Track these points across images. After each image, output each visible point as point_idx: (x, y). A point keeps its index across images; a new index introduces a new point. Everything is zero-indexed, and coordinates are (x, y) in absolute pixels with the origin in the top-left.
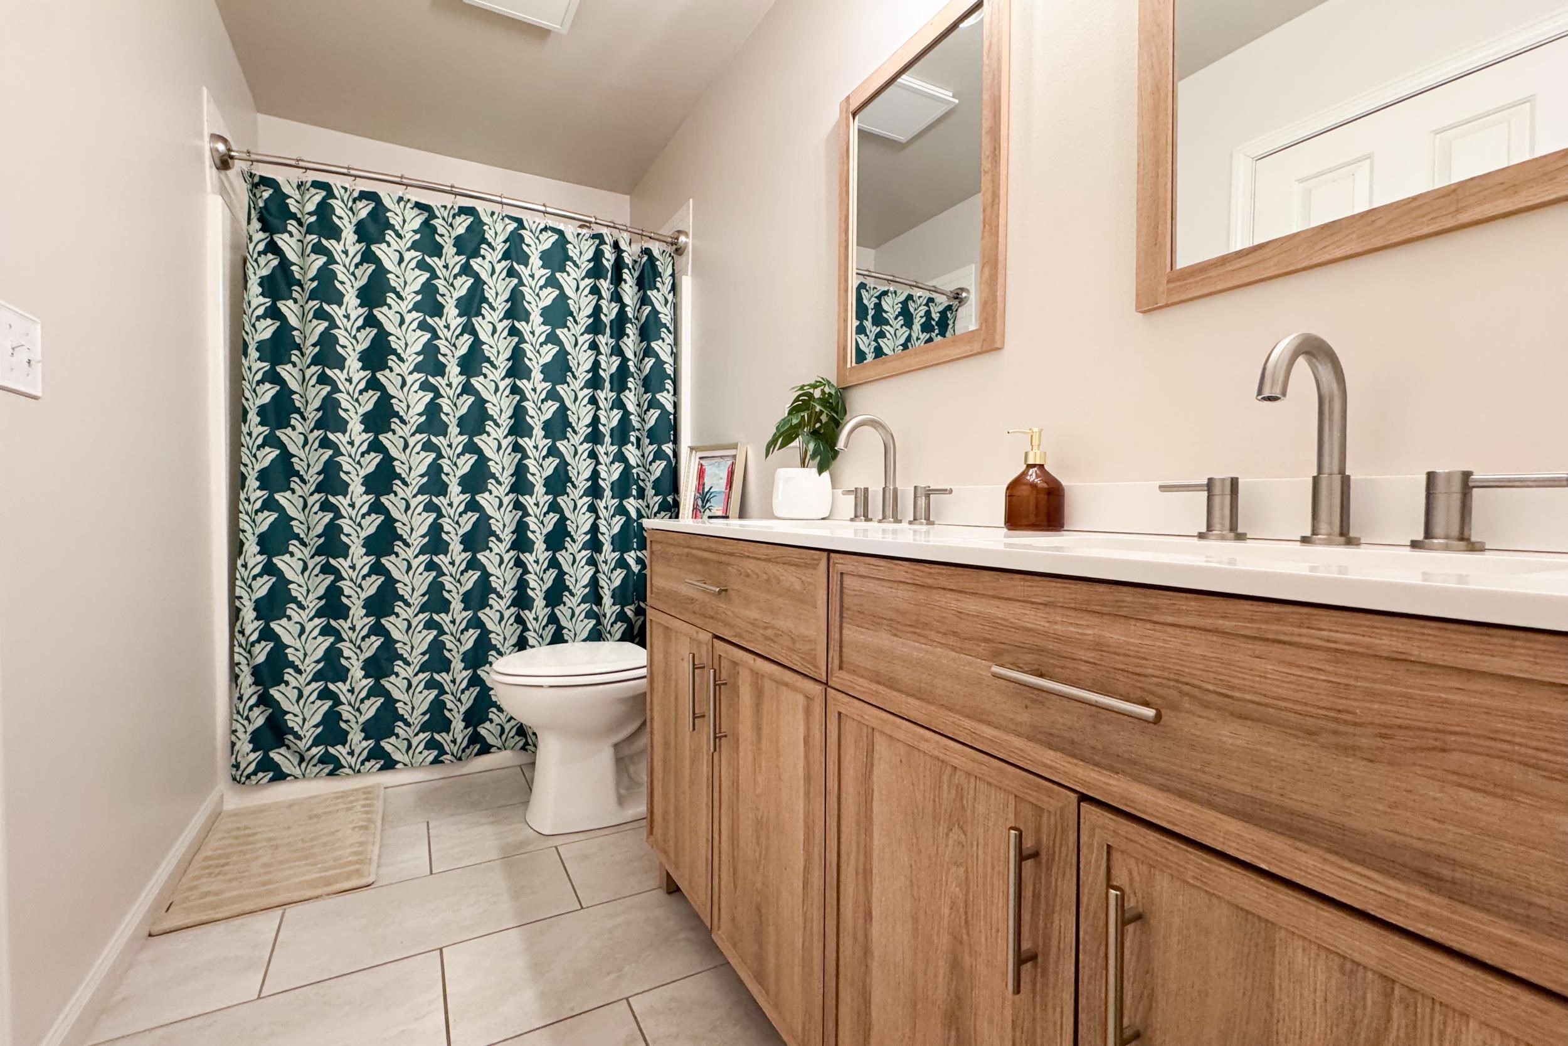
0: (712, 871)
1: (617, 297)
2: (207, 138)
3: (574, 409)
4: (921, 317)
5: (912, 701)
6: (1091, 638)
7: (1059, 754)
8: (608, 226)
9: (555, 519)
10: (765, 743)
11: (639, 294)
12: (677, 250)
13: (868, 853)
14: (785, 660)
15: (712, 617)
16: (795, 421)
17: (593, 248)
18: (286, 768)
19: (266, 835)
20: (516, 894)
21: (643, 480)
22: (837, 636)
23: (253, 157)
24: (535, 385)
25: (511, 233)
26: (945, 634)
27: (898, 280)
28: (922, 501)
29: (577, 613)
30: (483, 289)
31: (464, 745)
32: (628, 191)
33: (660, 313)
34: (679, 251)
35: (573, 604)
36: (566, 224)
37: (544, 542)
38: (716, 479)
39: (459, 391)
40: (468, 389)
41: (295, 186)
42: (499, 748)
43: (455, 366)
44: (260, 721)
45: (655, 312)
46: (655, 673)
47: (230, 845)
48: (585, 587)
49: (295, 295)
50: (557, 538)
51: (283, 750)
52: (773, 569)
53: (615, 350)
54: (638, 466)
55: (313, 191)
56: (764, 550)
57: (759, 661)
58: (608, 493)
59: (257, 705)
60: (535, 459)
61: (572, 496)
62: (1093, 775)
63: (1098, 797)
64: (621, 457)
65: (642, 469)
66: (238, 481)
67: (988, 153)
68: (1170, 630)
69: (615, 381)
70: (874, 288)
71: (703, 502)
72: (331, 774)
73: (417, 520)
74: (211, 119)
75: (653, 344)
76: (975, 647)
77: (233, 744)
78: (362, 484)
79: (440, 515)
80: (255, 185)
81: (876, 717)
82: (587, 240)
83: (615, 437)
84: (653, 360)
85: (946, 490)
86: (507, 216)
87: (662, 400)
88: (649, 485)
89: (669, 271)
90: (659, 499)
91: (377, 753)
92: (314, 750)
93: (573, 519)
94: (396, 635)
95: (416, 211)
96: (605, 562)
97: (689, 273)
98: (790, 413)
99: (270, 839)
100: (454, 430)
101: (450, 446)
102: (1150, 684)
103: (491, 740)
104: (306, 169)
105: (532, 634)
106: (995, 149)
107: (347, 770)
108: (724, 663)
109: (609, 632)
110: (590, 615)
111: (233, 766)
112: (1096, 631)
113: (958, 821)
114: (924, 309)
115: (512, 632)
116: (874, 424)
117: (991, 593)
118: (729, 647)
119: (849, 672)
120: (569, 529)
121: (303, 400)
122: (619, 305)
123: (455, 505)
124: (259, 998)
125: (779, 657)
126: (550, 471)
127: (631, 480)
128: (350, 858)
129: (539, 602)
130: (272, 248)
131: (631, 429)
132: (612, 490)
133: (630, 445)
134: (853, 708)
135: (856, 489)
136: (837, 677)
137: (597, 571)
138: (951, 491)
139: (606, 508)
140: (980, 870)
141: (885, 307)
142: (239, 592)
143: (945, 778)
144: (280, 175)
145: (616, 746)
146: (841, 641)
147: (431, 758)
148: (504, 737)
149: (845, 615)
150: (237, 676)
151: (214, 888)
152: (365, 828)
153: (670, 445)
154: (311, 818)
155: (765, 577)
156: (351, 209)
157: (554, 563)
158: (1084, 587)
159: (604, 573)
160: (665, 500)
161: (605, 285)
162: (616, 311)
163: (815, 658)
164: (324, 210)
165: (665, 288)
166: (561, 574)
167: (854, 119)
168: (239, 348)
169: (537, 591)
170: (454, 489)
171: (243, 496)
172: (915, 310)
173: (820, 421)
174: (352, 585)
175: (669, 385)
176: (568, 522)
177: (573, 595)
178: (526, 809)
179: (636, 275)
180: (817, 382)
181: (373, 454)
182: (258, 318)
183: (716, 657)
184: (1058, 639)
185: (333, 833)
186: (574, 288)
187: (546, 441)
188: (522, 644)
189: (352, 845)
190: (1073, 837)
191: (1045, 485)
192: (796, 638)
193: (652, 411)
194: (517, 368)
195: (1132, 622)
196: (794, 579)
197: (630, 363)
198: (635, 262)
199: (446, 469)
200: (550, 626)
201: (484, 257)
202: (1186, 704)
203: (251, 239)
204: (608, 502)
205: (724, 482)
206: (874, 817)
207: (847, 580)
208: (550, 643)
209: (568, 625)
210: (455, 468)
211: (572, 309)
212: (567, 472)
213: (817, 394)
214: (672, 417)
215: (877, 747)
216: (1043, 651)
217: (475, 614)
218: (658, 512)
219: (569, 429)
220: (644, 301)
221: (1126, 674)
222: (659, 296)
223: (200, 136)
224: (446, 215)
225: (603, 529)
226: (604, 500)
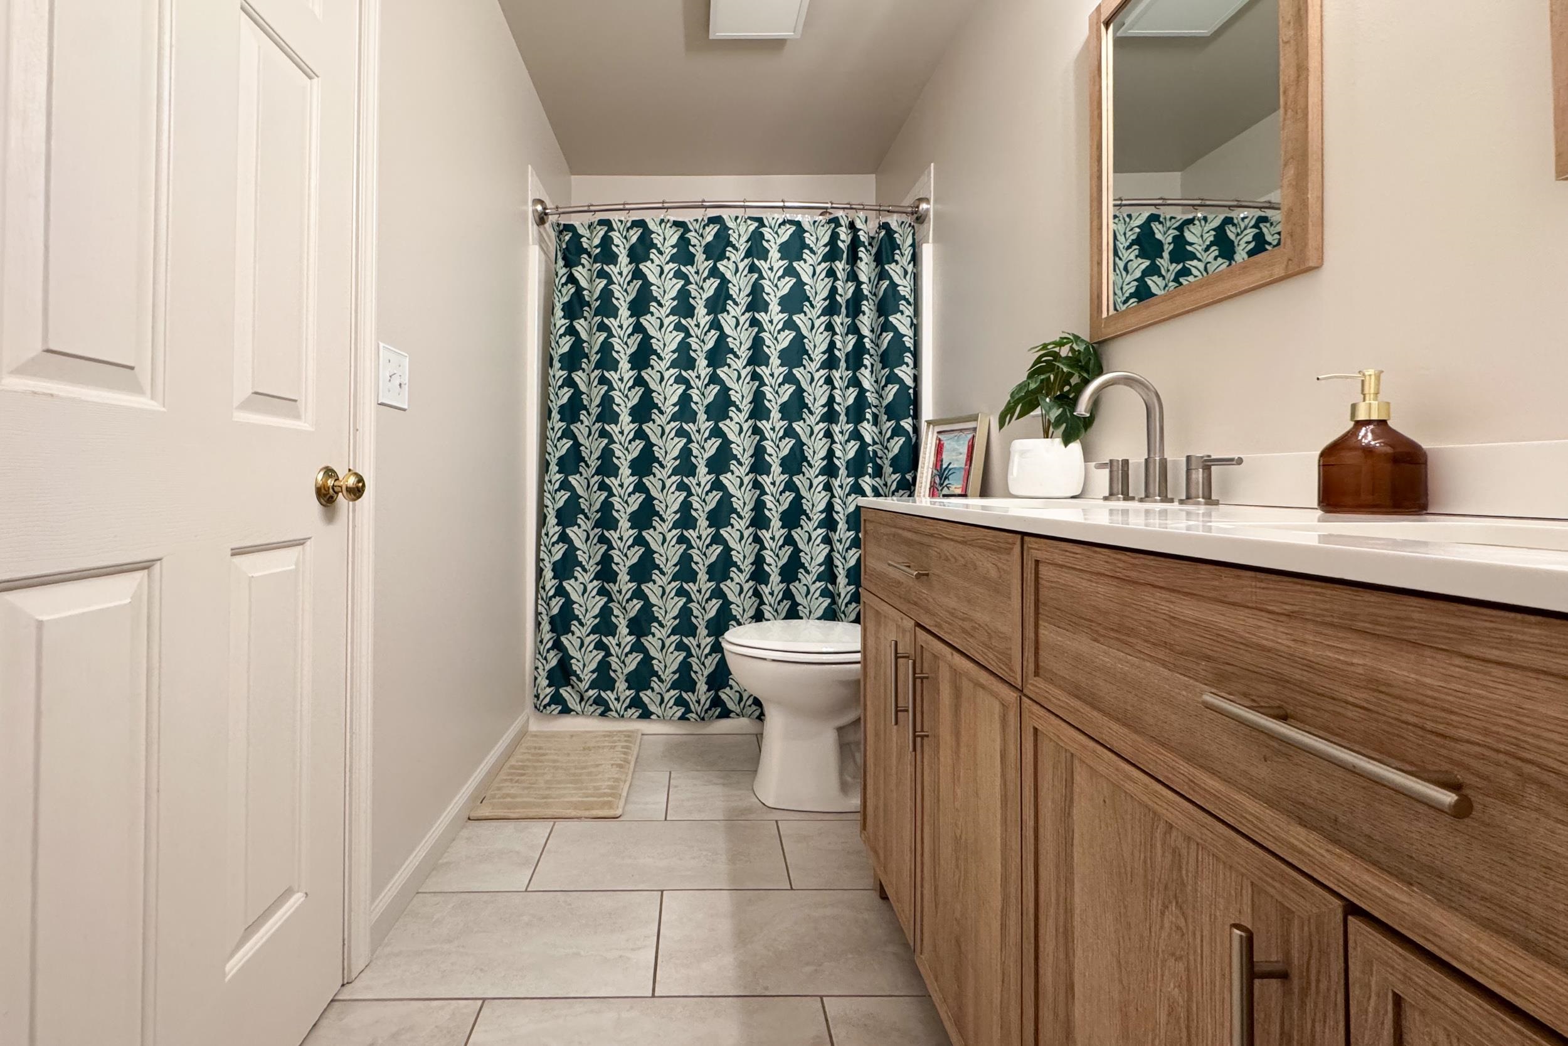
0: (916, 885)
1: (853, 276)
2: (530, 203)
3: (810, 391)
4: (1248, 243)
5: (1116, 727)
6: (1360, 670)
7: (1313, 836)
8: (844, 208)
9: (791, 498)
10: (963, 750)
11: (876, 270)
12: (917, 219)
13: (1069, 911)
14: (980, 658)
15: (915, 604)
16: (1033, 386)
17: (829, 232)
18: (572, 704)
19: (551, 757)
20: (733, 858)
21: (881, 458)
22: (1032, 635)
23: (561, 210)
24: (774, 369)
25: (753, 232)
26: (1154, 644)
27: (1208, 203)
28: (1198, 475)
29: (812, 591)
30: (728, 288)
31: (707, 706)
32: (874, 171)
33: (899, 286)
34: (920, 219)
35: (808, 582)
36: (804, 214)
37: (780, 520)
38: (955, 456)
39: (706, 381)
40: (714, 379)
41: (587, 227)
42: (738, 715)
43: (703, 360)
44: (554, 663)
45: (894, 286)
46: (868, 658)
47: (528, 760)
48: (820, 565)
49: (586, 314)
50: (793, 516)
51: (569, 689)
52: (971, 553)
53: (851, 327)
54: (875, 443)
55: (599, 228)
56: (960, 532)
57: (957, 656)
58: (843, 471)
59: (552, 648)
60: (772, 441)
61: (807, 475)
62: (1367, 877)
63: (1376, 914)
64: (856, 435)
65: (880, 446)
66: (544, 466)
67: (1289, 17)
68: (1498, 671)
69: (851, 361)
70: (1172, 218)
71: (940, 479)
72: (602, 714)
73: (671, 499)
74: (534, 188)
75: (891, 319)
76: (1194, 666)
77: (536, 679)
78: (629, 467)
79: (690, 494)
80: (561, 232)
81: (1074, 741)
82: (823, 226)
83: (851, 417)
84: (891, 334)
85: (1232, 460)
86: (750, 218)
87: (901, 374)
88: (887, 463)
89: (909, 241)
90: (897, 476)
91: (636, 703)
92: (591, 692)
93: (809, 497)
94: (653, 599)
95: (674, 229)
96: (840, 541)
97: (931, 240)
98: (1030, 376)
99: (555, 761)
100: (702, 416)
101: (698, 431)
102: (1463, 753)
103: (731, 705)
104: (595, 211)
105: (767, 607)
106: (1299, 10)
107: (614, 714)
108: (926, 655)
109: (844, 612)
110: (825, 593)
111: (535, 696)
112: (1368, 661)
113: (1176, 897)
114: (1250, 234)
115: (750, 604)
116: (1128, 381)
117: (1213, 594)
118: (930, 637)
119: (1045, 680)
120: (805, 507)
121: (589, 399)
122: (855, 283)
123: (703, 484)
124: (526, 891)
125: (977, 655)
126: (786, 452)
127: (867, 459)
128: (606, 791)
129: (775, 578)
130: (572, 279)
131: (867, 406)
132: (847, 468)
133: (866, 422)
134: (1050, 726)
135: (1111, 461)
136: (1033, 685)
137: (832, 550)
138: (1240, 461)
139: (841, 487)
140: (1206, 974)
141: (1189, 236)
142: (543, 555)
143: (1158, 834)
144: (576, 221)
145: (840, 730)
146: (1037, 642)
147: (679, 714)
148: (742, 704)
149: (1041, 611)
150: (540, 624)
151: (512, 791)
152: (620, 766)
153: (910, 420)
154: (584, 749)
155: (962, 561)
156: (625, 238)
157: (789, 540)
158: (1346, 594)
159: (839, 552)
160: (903, 477)
161: (840, 266)
162: (852, 289)
163: (1010, 659)
164: (606, 241)
165: (903, 258)
166: (797, 551)
167: (1107, 29)
168: (547, 361)
169: (773, 566)
170: (702, 470)
171: (547, 479)
172: (1238, 235)
173: (1069, 384)
174: (620, 554)
175: (908, 358)
176: (804, 501)
177: (808, 572)
178: (754, 778)
179: (874, 251)
180: (1062, 338)
181: (638, 441)
182: (561, 336)
183: (918, 648)
184: (1310, 666)
185: (597, 766)
186: (811, 274)
187: (782, 423)
188: (759, 617)
189: (609, 779)
190: (1337, 966)
191: (1389, 450)
192: (992, 634)
193: (890, 386)
194: (757, 356)
195: (1428, 652)
196: (989, 565)
197: (866, 340)
198: (873, 238)
199: (695, 452)
200: (785, 602)
201: (729, 259)
202: (1533, 796)
203: (557, 275)
204: (843, 480)
205: (964, 457)
206: (1075, 866)
207: (1043, 569)
208: (785, 618)
209: (804, 602)
210: (702, 451)
211: (808, 294)
212: (803, 451)
213: (1064, 351)
214: (911, 391)
215: (1077, 778)
216: (1288, 682)
217: (718, 586)
218: (897, 490)
219: (805, 410)
220: (883, 275)
221: (1420, 733)
222: (898, 269)
223: (526, 203)
224: (697, 228)
225: (837, 508)
226: (839, 479)
